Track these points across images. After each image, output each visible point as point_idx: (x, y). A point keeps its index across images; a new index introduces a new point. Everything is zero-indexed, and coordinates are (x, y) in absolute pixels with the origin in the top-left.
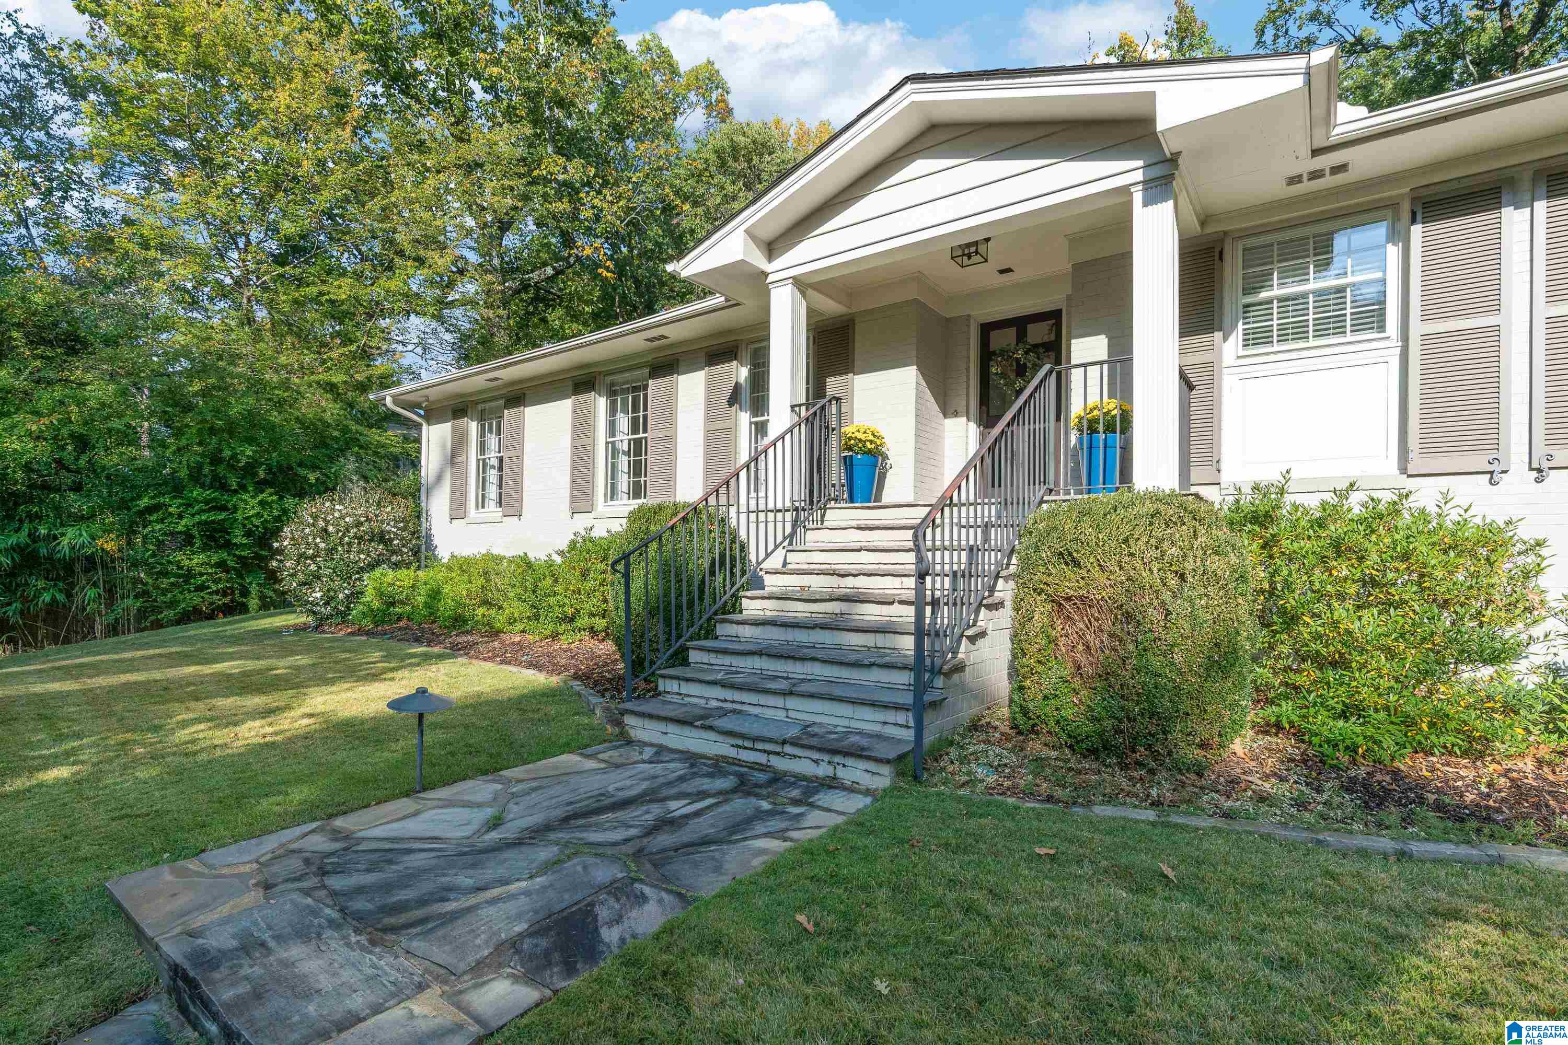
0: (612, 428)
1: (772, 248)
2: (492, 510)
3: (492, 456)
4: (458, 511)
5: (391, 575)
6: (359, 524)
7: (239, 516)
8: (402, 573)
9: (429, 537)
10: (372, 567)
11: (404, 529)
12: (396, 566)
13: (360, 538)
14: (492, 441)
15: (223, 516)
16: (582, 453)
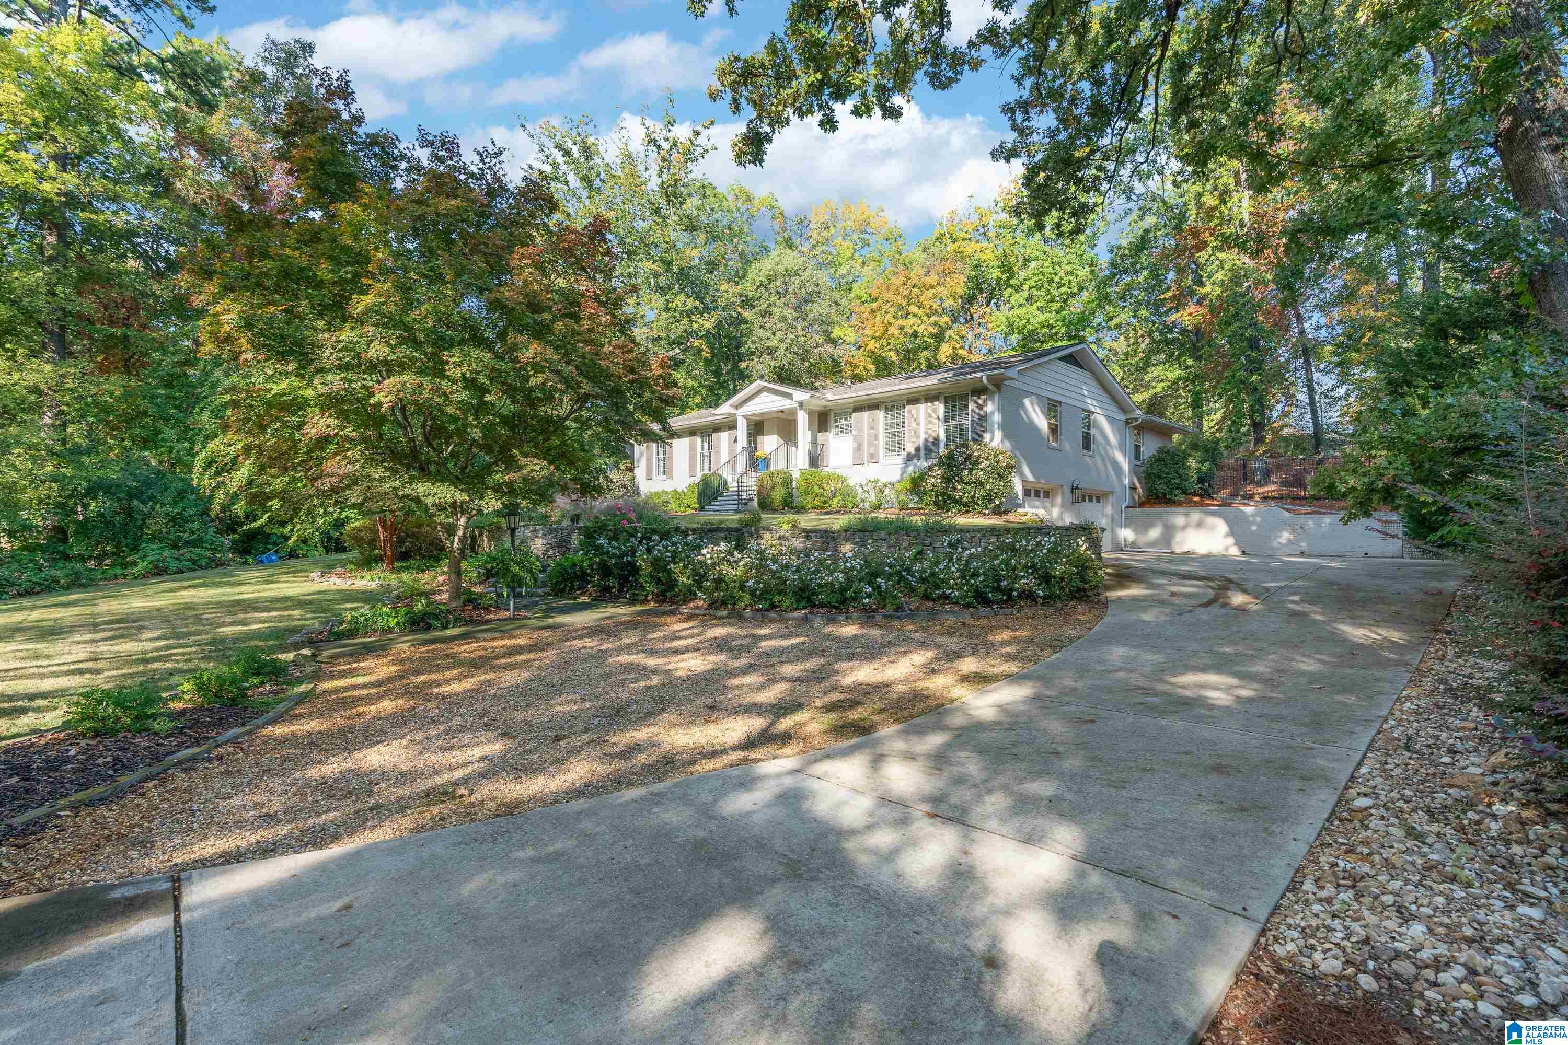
0: (702, 448)
1: (737, 407)
2: (662, 477)
3: (662, 456)
4: (649, 477)
9: (639, 487)
11: (631, 484)
14: (662, 450)
16: (692, 457)
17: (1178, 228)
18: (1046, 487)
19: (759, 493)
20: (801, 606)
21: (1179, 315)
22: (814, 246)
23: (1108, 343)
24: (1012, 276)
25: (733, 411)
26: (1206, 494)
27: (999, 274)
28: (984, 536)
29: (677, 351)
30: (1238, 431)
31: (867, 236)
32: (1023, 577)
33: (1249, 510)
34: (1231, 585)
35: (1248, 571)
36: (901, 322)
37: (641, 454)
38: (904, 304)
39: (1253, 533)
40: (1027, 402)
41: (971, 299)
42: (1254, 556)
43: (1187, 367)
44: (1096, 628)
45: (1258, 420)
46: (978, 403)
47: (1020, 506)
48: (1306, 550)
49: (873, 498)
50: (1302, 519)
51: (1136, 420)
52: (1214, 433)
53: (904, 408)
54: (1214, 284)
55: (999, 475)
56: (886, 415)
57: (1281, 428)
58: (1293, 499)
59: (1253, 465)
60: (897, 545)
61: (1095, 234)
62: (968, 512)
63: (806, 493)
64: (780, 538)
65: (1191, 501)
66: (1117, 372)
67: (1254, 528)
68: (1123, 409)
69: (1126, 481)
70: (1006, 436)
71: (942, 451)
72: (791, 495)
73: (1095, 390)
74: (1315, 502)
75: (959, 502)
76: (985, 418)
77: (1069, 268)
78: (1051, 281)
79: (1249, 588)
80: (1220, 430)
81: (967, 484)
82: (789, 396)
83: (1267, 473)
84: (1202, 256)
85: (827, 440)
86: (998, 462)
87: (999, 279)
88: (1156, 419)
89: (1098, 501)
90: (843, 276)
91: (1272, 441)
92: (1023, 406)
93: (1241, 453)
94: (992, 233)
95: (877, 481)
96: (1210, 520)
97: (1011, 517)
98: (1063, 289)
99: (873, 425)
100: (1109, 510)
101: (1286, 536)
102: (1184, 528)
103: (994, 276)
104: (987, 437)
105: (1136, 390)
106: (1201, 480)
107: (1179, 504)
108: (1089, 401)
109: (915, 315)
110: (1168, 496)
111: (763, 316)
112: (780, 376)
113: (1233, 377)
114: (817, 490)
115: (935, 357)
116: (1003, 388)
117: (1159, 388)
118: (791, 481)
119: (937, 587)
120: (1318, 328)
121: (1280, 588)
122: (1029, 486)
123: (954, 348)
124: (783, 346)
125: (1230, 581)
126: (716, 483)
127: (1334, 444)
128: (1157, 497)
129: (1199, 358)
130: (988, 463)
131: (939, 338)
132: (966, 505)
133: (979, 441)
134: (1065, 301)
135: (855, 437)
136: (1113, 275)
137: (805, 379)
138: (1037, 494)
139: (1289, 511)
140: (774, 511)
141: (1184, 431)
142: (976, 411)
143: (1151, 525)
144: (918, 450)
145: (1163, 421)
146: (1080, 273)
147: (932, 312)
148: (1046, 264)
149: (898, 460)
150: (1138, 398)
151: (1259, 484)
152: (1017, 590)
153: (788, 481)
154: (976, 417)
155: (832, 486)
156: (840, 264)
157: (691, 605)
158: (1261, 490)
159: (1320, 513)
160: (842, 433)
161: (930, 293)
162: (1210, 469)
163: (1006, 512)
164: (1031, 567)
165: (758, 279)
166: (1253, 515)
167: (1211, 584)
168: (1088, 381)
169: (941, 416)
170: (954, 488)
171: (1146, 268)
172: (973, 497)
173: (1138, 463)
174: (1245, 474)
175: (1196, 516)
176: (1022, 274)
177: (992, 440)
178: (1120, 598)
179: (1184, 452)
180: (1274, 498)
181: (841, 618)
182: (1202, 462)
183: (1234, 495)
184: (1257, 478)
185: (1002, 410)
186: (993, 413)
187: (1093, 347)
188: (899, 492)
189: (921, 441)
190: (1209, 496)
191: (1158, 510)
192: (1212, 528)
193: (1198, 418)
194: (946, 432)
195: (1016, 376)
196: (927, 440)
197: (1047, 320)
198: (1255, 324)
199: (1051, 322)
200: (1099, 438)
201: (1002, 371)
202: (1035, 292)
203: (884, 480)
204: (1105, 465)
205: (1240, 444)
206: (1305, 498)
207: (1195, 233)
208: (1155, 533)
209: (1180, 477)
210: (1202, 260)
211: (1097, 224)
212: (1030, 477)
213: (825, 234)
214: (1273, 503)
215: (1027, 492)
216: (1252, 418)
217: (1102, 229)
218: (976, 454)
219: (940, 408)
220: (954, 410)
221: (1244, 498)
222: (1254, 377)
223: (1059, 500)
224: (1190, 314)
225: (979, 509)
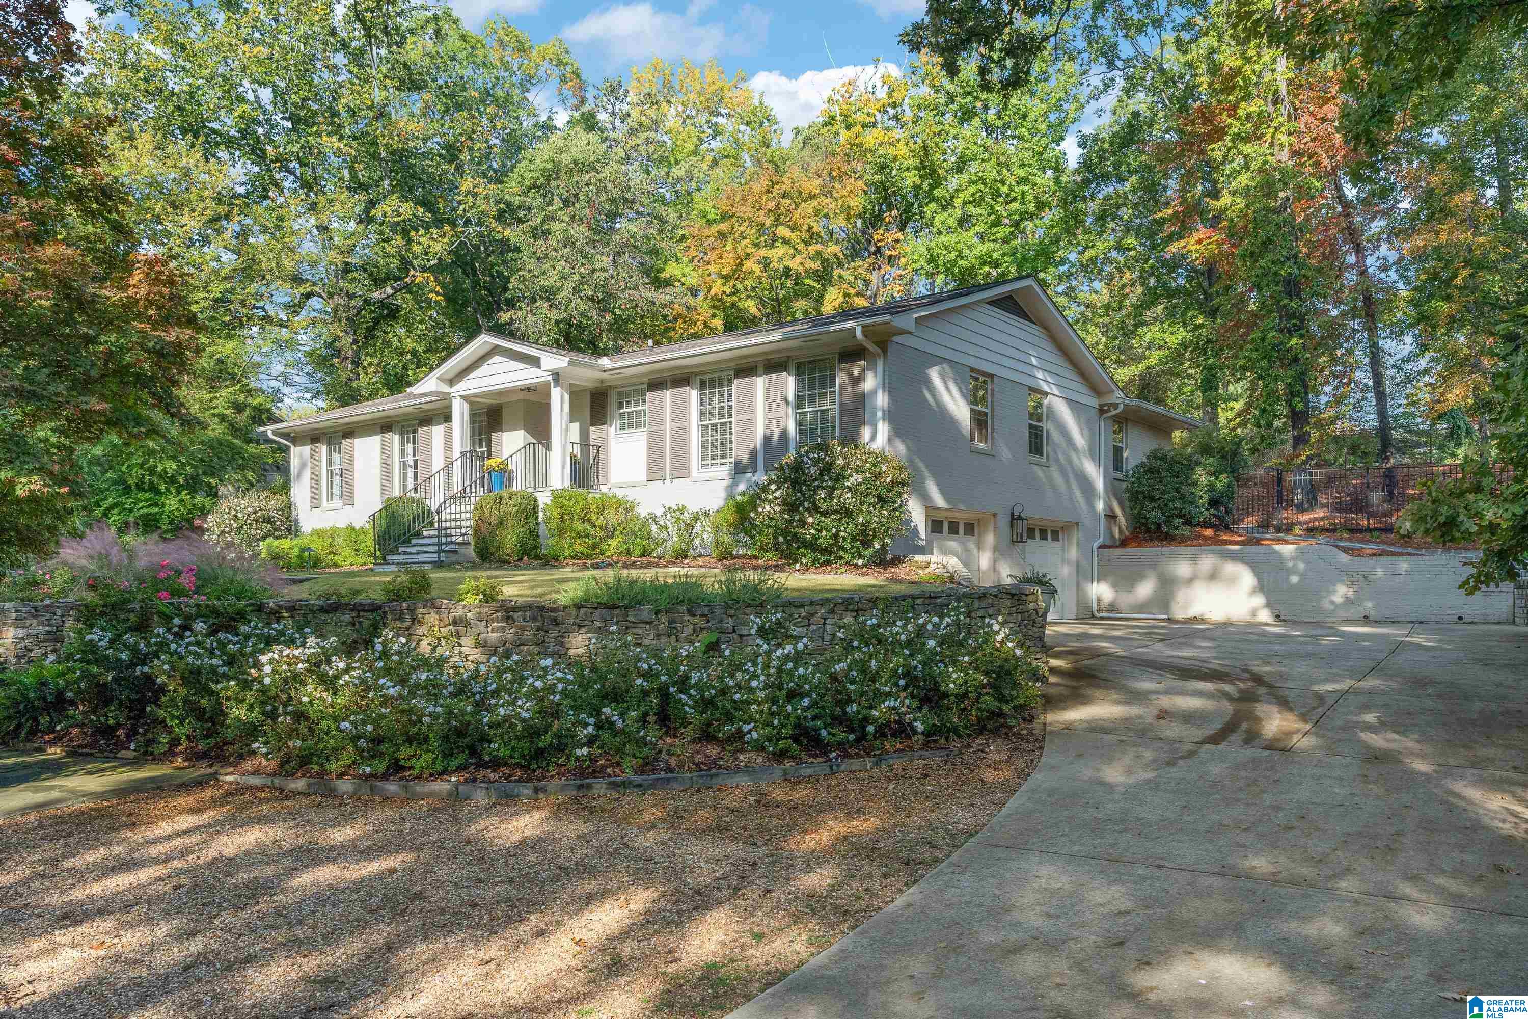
0: (403, 452)
1: (452, 382)
2: (337, 502)
3: (336, 468)
4: (315, 502)
5: (276, 543)
6: (255, 512)
7: (166, 509)
8: (283, 541)
9: (296, 521)
10: (264, 538)
11: (282, 515)
12: (277, 538)
13: (257, 521)
14: (336, 457)
15: (157, 510)
16: (386, 467)
17: (1184, 108)
18: (970, 516)
19: (477, 531)
20: (455, 763)
21: (1183, 243)
22: (632, 132)
23: (1084, 293)
24: (937, 184)
25: (445, 388)
26: (1223, 525)
27: (917, 180)
28: (832, 612)
29: (389, 291)
30: (1269, 425)
31: (720, 120)
32: (888, 695)
33: (1287, 550)
34: (1262, 691)
35: (1288, 656)
36: (763, 252)
37: (303, 466)
38: (768, 223)
39: (1293, 587)
40: (934, 374)
41: (874, 220)
42: (1295, 623)
43: (1197, 327)
44: (1013, 803)
45: (1300, 406)
46: (850, 375)
47: (921, 550)
48: (1372, 614)
49: (674, 538)
50: (1364, 564)
51: (1116, 406)
52: (1234, 429)
53: (730, 383)
54: (1234, 193)
55: (880, 498)
56: (702, 396)
57: (1333, 421)
58: (1352, 531)
59: (1291, 478)
60: (672, 631)
61: (1061, 123)
62: (827, 563)
63: (561, 532)
64: (455, 623)
65: (1200, 536)
66: (1094, 336)
67: (1295, 579)
68: (1096, 389)
69: (1100, 506)
70: (898, 431)
71: (791, 455)
72: (534, 534)
73: (1046, 355)
74: (1383, 536)
75: (812, 545)
76: (862, 400)
77: (1022, 172)
78: (996, 194)
79: (1291, 696)
80: (1243, 425)
81: (825, 514)
82: (535, 362)
83: (1312, 491)
84: (1217, 151)
85: (605, 439)
86: (877, 476)
87: (917, 188)
88: (1152, 407)
89: (1056, 538)
90: (679, 180)
91: (1320, 441)
92: (928, 382)
93: (1273, 460)
94: (908, 115)
95: (682, 510)
96: (1231, 568)
97: (901, 572)
98: (1014, 206)
99: (680, 413)
100: (1073, 553)
101: (1341, 592)
102: (1190, 581)
103: (909, 182)
104: (866, 432)
105: (1120, 363)
106: (1214, 503)
107: (1183, 541)
108: (1040, 375)
109: (786, 242)
110: (1164, 529)
111: (535, 237)
112: (567, 338)
113: (1263, 339)
114: (579, 526)
115: (817, 309)
116: (892, 349)
117: (1154, 358)
118: (535, 509)
119: (730, 718)
120: (1385, 268)
121: (1343, 694)
122: (939, 516)
123: (846, 295)
124: (569, 285)
125: (1258, 679)
126: (408, 515)
127: (1405, 447)
128: (1148, 530)
129: (1212, 313)
130: (860, 478)
131: (824, 277)
132: (825, 551)
133: (851, 439)
134: (1016, 225)
135: (650, 433)
136: (1087, 182)
137: (606, 340)
138: (954, 529)
139: (1346, 550)
140: (503, 563)
141: (1189, 426)
142: (848, 389)
143: (1140, 577)
144: (753, 454)
145: (1158, 409)
146: (1038, 181)
147: (813, 237)
148: (988, 166)
149: (723, 471)
150: (1123, 374)
151: (1301, 508)
152: (875, 721)
153: (529, 510)
154: (846, 399)
155: (611, 518)
156: (677, 162)
157: (248, 765)
158: (1304, 518)
159: (1393, 554)
160: (630, 426)
161: (808, 207)
162: (1229, 485)
163: (896, 561)
164: (905, 675)
165: (528, 175)
166: (1294, 559)
167: (1228, 688)
168: (1036, 341)
169: (791, 397)
170: (803, 522)
171: (1136, 172)
172: (836, 536)
173: (1119, 475)
174: (1280, 493)
175: (1207, 562)
176: (953, 182)
177: (873, 438)
178: (1069, 726)
179: (1189, 458)
180: (1324, 530)
181: (526, 790)
182: (1215, 474)
183: (1264, 525)
184: (1298, 498)
185: (889, 386)
186: (874, 392)
187: (1062, 300)
188: (717, 528)
189: (759, 440)
190: (1227, 527)
191: (1147, 551)
192: (1232, 581)
193: (1212, 405)
194: (799, 423)
195: (911, 327)
196: (767, 439)
197: (989, 254)
198: (1295, 256)
199: (995, 255)
200: (1056, 435)
201: (887, 317)
202: (971, 209)
203: (693, 507)
204: (1067, 481)
205: (1270, 446)
206: (1369, 530)
207: (1206, 115)
208: (1145, 589)
209: (1183, 498)
210: (1218, 155)
211: (1066, 106)
212: (939, 501)
213: (652, 113)
214: (1321, 538)
215: (936, 526)
216: (1289, 403)
217: (1072, 116)
218: (840, 461)
219: (790, 384)
220: (812, 386)
221: (1278, 530)
222: (1294, 341)
223: (990, 539)
224: (1199, 242)
225: (847, 557)
